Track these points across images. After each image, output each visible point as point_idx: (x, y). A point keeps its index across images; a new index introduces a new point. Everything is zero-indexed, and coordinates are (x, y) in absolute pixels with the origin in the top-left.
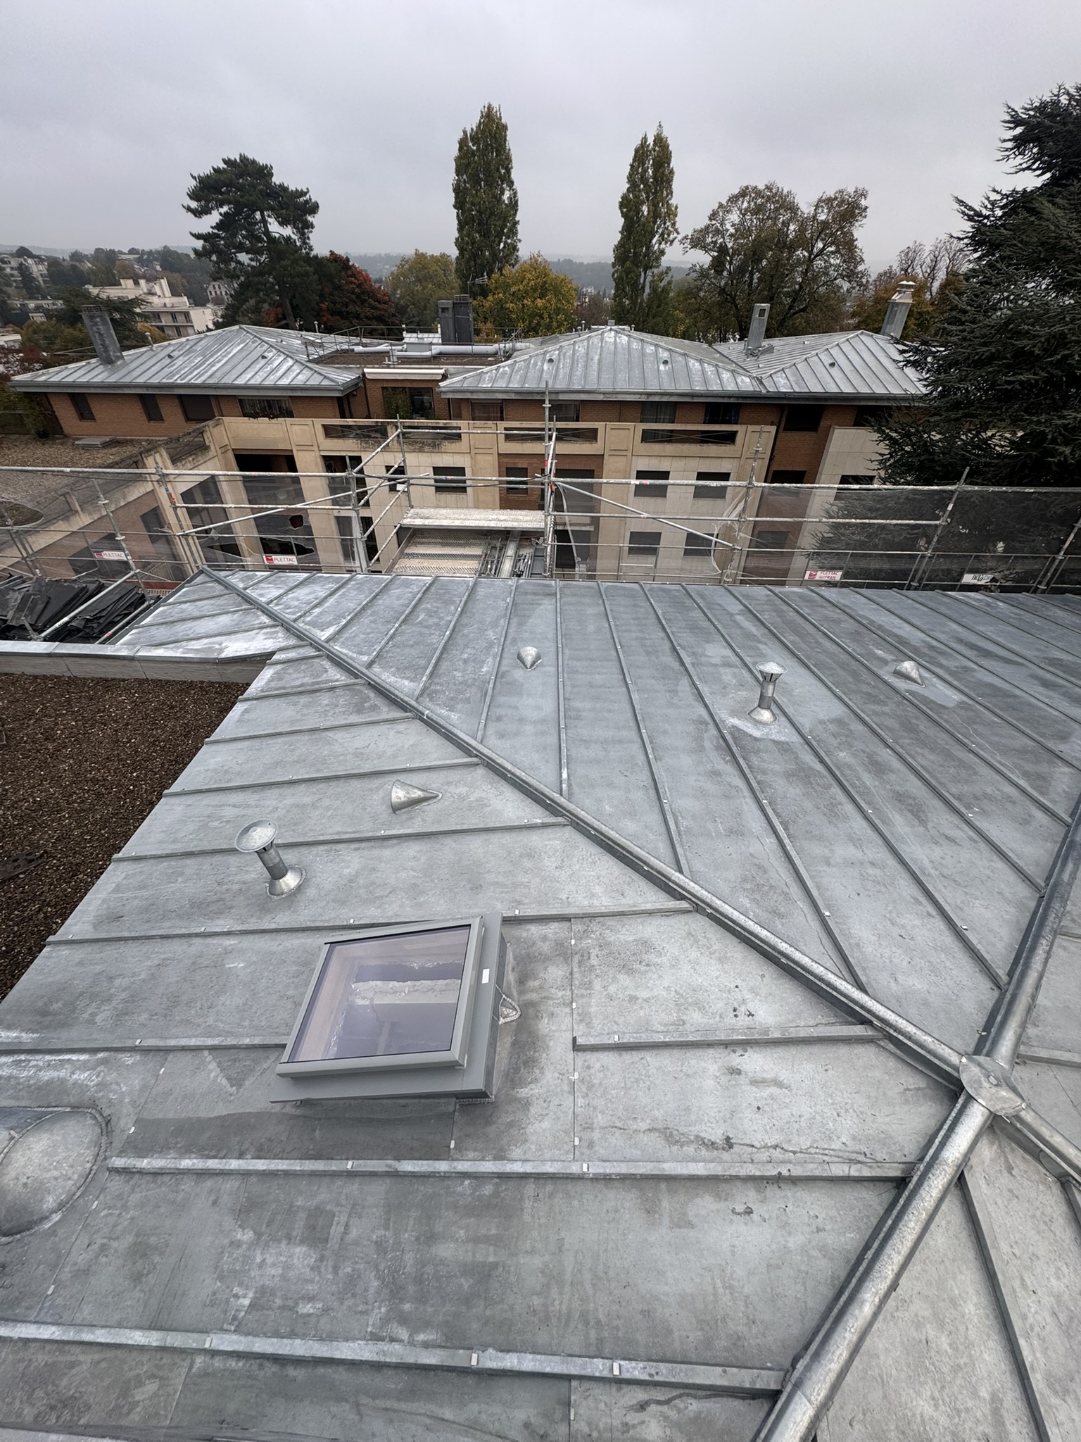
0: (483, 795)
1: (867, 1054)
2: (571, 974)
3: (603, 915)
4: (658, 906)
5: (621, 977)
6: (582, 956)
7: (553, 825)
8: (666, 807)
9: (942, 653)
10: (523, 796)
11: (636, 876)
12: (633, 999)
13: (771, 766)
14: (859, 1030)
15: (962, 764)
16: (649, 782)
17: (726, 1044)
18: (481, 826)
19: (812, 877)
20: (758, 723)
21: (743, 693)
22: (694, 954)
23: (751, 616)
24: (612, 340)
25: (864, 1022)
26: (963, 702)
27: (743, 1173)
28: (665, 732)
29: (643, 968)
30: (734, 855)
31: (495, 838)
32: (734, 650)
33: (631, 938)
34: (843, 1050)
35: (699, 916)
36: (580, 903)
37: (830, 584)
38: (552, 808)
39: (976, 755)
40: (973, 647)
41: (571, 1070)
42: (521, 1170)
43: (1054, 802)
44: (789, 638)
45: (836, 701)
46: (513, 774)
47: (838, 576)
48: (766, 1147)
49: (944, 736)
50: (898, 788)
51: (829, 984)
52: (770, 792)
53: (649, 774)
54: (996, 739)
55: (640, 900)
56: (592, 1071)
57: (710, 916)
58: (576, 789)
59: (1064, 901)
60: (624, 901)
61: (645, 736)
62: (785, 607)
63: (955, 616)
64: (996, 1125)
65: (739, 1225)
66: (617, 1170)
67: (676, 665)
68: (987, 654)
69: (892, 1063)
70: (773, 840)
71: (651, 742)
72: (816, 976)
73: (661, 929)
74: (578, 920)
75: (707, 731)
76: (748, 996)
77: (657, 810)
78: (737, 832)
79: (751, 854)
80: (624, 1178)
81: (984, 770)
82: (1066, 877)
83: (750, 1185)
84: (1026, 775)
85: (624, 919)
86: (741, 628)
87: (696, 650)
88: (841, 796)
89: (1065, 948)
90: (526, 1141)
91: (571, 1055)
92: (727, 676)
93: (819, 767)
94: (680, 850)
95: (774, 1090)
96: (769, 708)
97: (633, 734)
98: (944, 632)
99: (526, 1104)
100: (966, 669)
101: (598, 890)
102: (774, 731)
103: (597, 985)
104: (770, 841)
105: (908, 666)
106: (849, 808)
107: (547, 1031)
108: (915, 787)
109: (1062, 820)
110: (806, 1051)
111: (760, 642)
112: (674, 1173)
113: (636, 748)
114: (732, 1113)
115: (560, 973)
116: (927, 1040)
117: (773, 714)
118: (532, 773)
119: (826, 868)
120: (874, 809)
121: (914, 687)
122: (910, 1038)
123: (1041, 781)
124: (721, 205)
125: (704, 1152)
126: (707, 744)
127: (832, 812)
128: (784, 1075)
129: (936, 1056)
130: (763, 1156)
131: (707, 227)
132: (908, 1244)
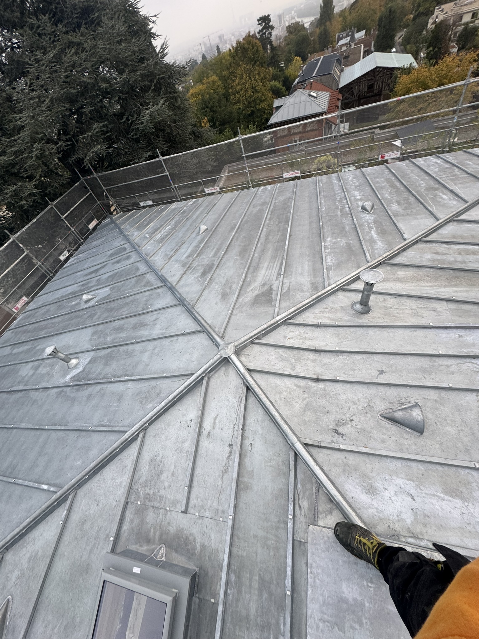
0: (28, 555)
1: (213, 382)
2: (153, 507)
3: (131, 481)
4: (137, 449)
5: (162, 478)
6: (147, 498)
7: (72, 503)
8: (93, 428)
9: (88, 283)
10: (44, 522)
11: (120, 457)
12: (173, 474)
13: (99, 370)
14: (205, 381)
15: (133, 301)
16: (77, 433)
17: (199, 435)
18: (48, 560)
19: (151, 374)
20: (76, 366)
21: (57, 367)
22: (163, 437)
23: (18, 345)
25: (202, 379)
26: (111, 288)
27: (240, 443)
28: (54, 415)
29: (162, 465)
30: (130, 403)
31: (62, 548)
32: (31, 361)
33: (147, 467)
34: (210, 390)
35: (148, 430)
36: (121, 493)
37: (27, 303)
38: (61, 501)
39: (131, 296)
40: (91, 273)
41: (194, 516)
42: (228, 554)
43: (156, 284)
44: (42, 334)
45: (84, 330)
46: (24, 528)
47: (25, 299)
48: (234, 431)
49: (119, 301)
50: (131, 326)
51: (188, 386)
52: (110, 375)
53: (73, 432)
54: (129, 287)
55: (132, 457)
56: (197, 505)
57: (150, 425)
58: (58, 481)
59: (185, 300)
60: (129, 467)
61: (49, 428)
62: (25, 328)
63: (75, 271)
64: (238, 353)
65: (254, 450)
66: (233, 500)
67: (20, 394)
68: (97, 271)
69: (216, 375)
70: (130, 383)
71: (56, 425)
72: (184, 390)
73: (148, 450)
74: (130, 497)
75: (66, 392)
76: (185, 419)
77: (93, 434)
78: (120, 398)
79: (132, 395)
80: (236, 498)
81: (138, 297)
82: (179, 296)
83: (244, 441)
84: (145, 286)
85: (137, 469)
86: (22, 352)
87: (18, 380)
88: (125, 348)
89: (198, 308)
90: (217, 550)
91: (188, 515)
92: (43, 370)
93: (109, 350)
94: (116, 429)
95: (217, 421)
96: (71, 359)
97: (45, 434)
98: (80, 278)
99: (203, 546)
100: (99, 280)
101: (118, 481)
102: (84, 361)
103: (162, 492)
104: (130, 384)
105: (85, 297)
106: (131, 347)
107: (175, 528)
108: (133, 320)
109: (163, 286)
110: (207, 403)
111: (35, 347)
112: (237, 473)
113: (54, 435)
114: (222, 441)
115: (151, 514)
116: (211, 362)
117: (75, 358)
118: (32, 512)
119: (149, 367)
120: (135, 338)
121: (95, 300)
122: (210, 367)
123: (148, 283)
125: (232, 457)
126: (73, 395)
127: (130, 354)
128: (213, 415)
129: (217, 361)
130: (236, 432)
132: (262, 394)
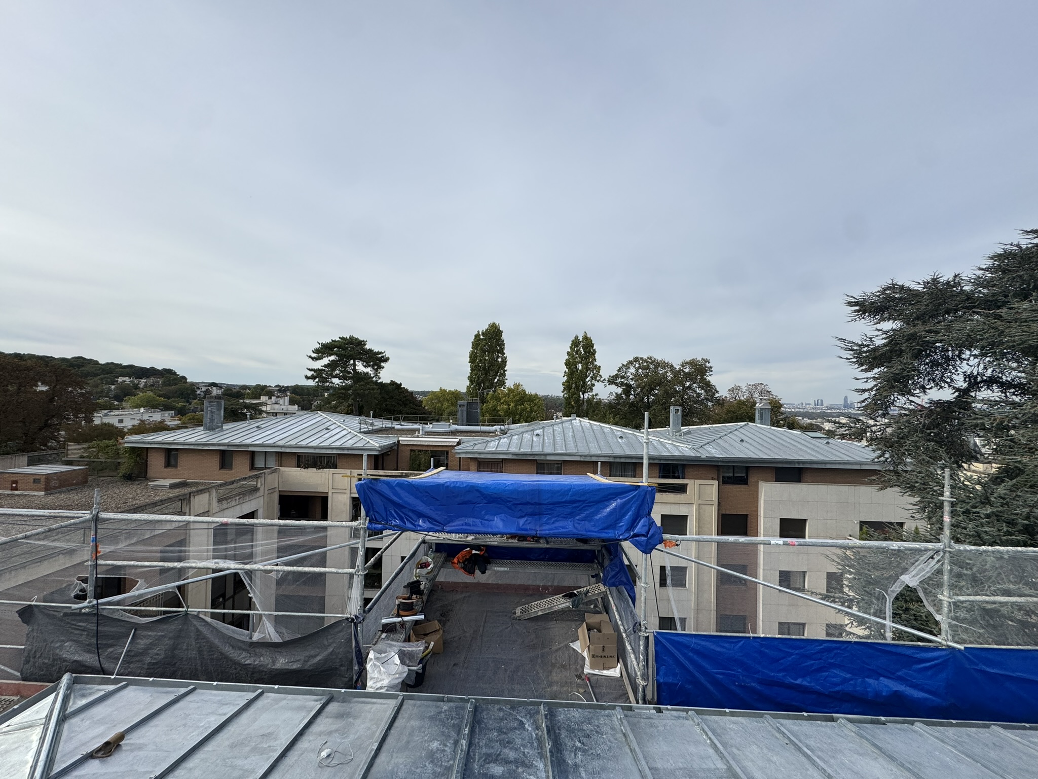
24: (579, 424)
124: (623, 365)
131: (616, 375)
